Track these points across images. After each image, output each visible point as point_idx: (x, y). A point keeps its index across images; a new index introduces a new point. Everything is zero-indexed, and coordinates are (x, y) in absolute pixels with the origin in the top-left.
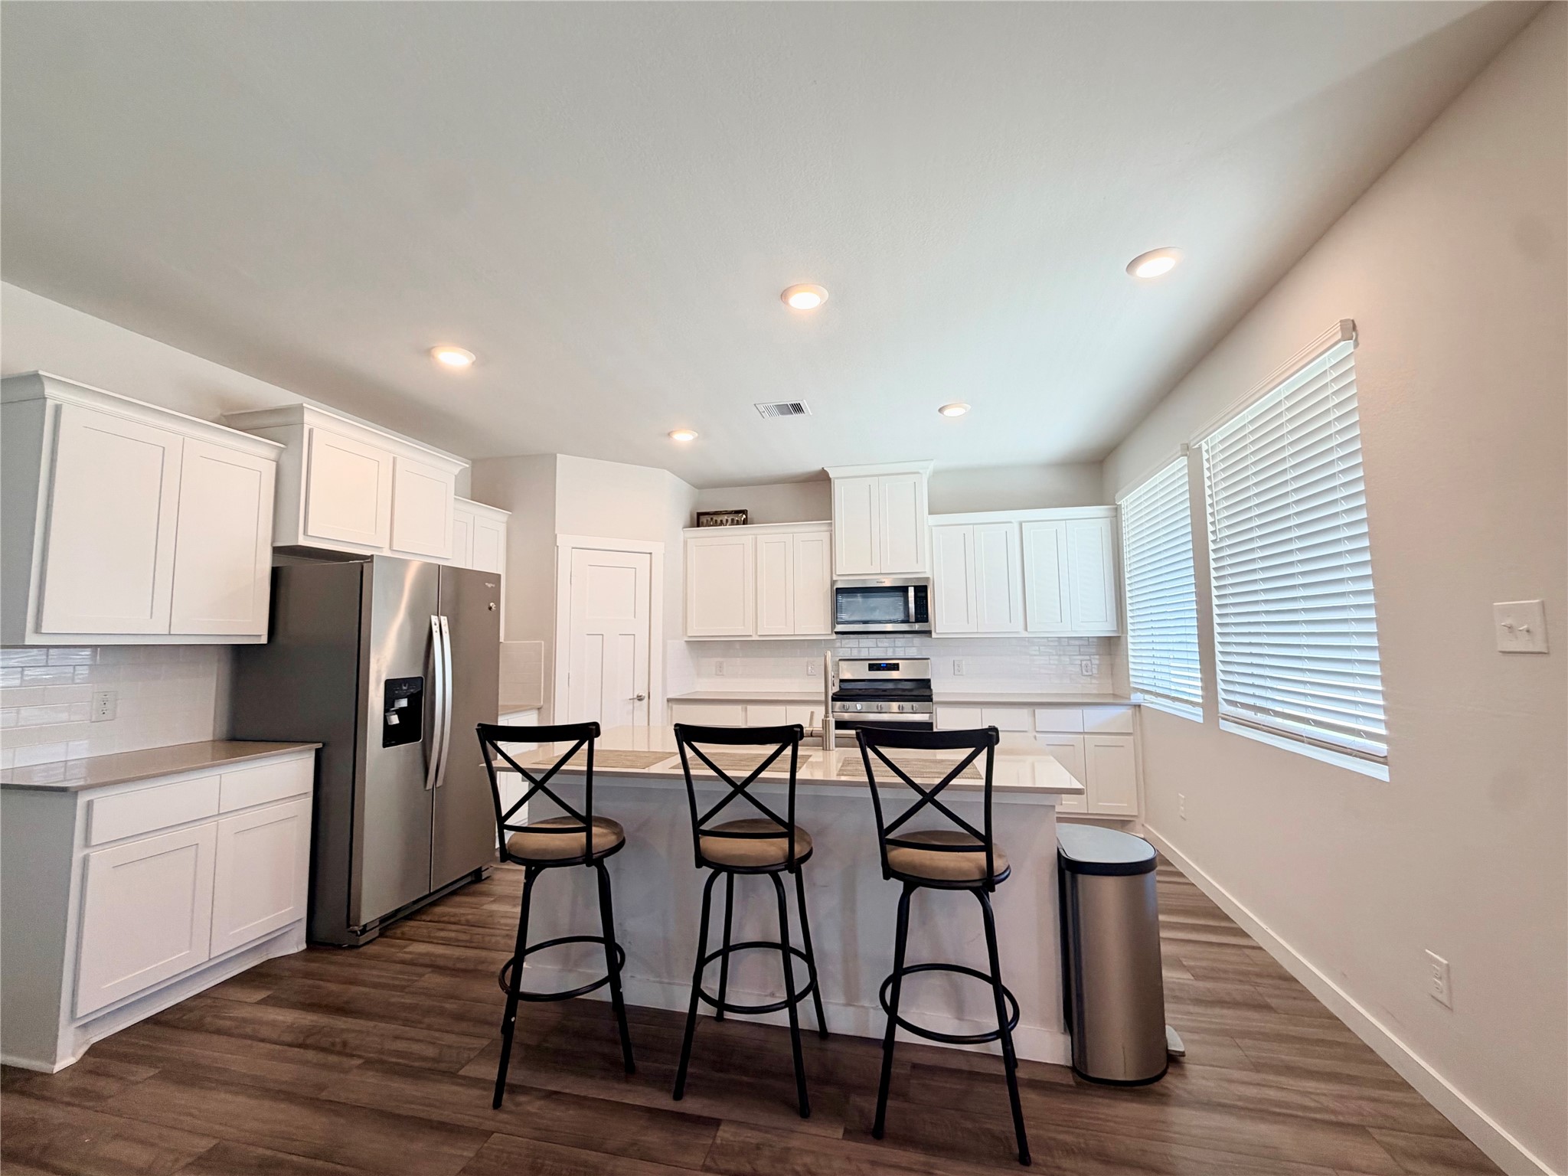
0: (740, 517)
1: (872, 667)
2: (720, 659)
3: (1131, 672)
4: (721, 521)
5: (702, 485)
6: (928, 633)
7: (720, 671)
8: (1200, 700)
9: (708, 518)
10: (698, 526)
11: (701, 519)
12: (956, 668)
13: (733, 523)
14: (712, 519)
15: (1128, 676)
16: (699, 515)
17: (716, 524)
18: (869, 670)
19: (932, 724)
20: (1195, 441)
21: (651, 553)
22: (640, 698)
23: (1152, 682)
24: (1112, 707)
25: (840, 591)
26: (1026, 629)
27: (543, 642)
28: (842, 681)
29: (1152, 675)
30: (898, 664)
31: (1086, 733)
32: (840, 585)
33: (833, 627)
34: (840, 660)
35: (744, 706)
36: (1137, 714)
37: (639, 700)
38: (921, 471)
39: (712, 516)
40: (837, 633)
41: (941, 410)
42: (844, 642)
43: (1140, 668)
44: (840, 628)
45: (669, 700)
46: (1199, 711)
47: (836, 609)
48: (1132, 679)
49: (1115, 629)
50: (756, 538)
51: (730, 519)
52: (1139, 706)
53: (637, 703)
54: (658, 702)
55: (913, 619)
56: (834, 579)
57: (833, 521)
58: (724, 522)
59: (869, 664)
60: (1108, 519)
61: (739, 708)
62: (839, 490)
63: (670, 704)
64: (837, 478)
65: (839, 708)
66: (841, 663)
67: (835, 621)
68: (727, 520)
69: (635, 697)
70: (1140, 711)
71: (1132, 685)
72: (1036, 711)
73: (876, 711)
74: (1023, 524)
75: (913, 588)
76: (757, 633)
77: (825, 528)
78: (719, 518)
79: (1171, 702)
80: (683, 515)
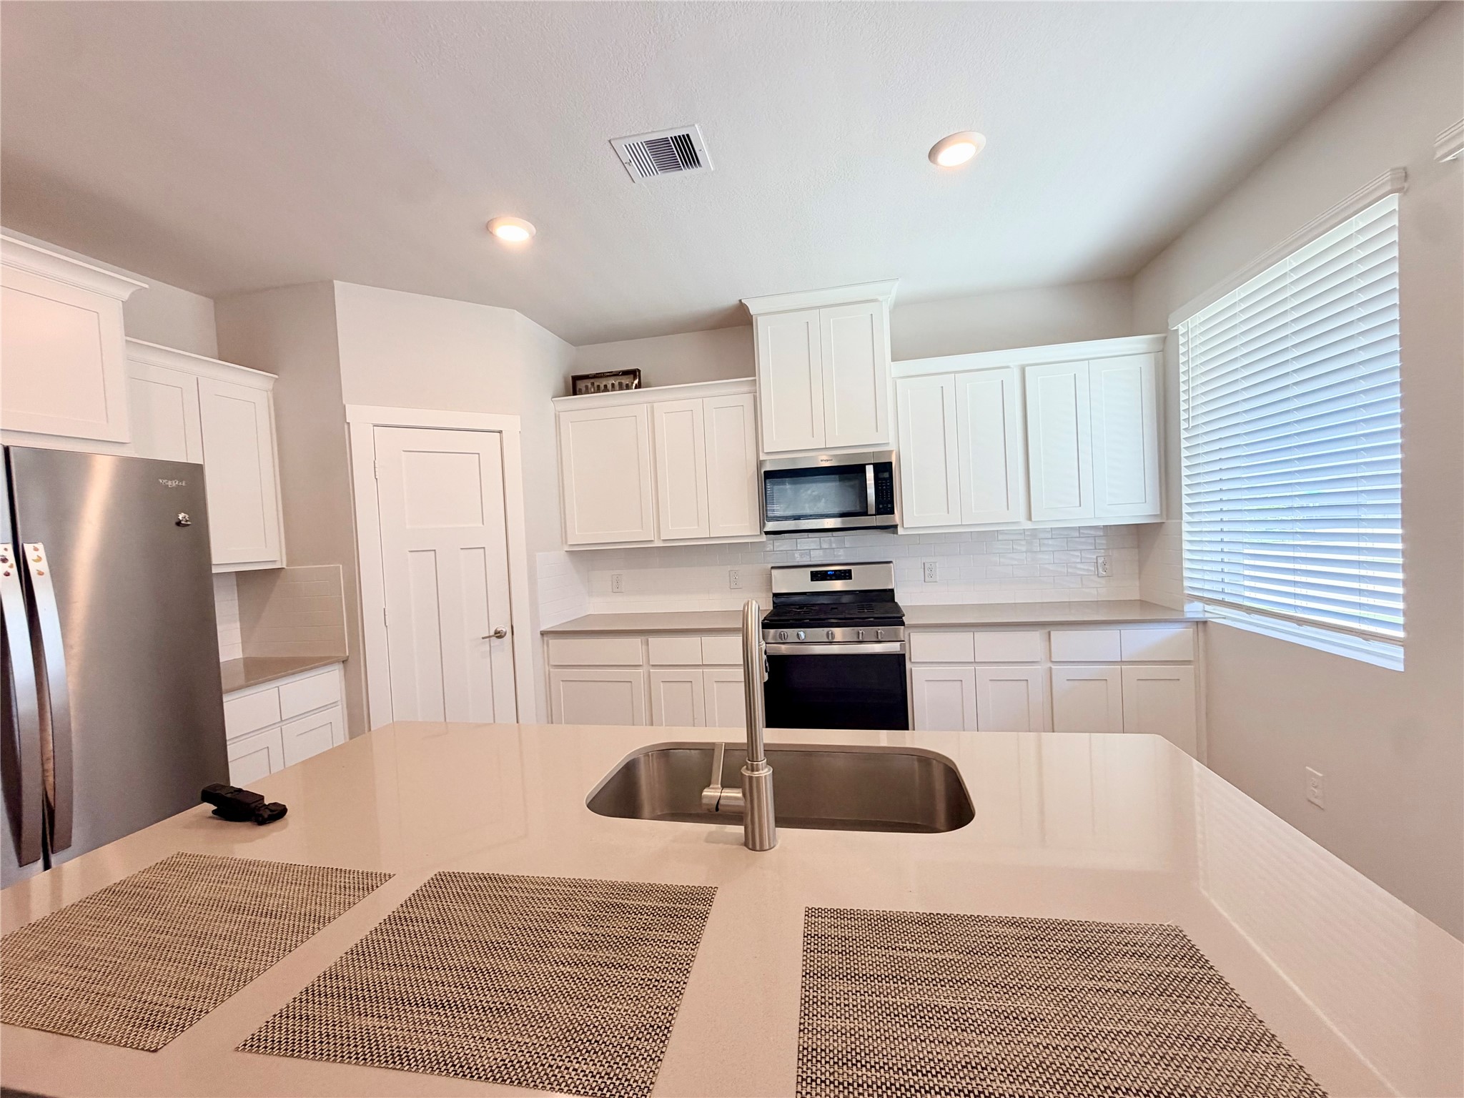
0: (631, 377)
1: (816, 576)
2: (618, 572)
3: (1186, 574)
4: (606, 386)
5: (578, 338)
6: (893, 528)
7: (617, 589)
8: (1400, 634)
9: (588, 383)
10: (575, 393)
11: (577, 385)
12: (927, 572)
13: (621, 388)
14: (593, 384)
15: (1181, 579)
16: (576, 379)
17: (598, 390)
18: (812, 580)
19: (904, 655)
20: (1446, 150)
21: (500, 432)
22: (499, 635)
23: (1219, 587)
24: (1156, 626)
25: (770, 475)
26: (1030, 518)
27: (341, 566)
28: (775, 595)
29: (1218, 577)
30: (850, 570)
31: (1124, 662)
32: (768, 468)
33: (762, 525)
34: (772, 568)
35: (644, 638)
36: (1201, 634)
37: (498, 637)
38: (880, 298)
39: (592, 381)
40: (767, 533)
41: (933, 153)
42: (777, 544)
43: (1199, 567)
44: (770, 526)
45: (543, 634)
46: (1399, 652)
47: (765, 500)
48: (1186, 583)
49: (1159, 513)
50: (653, 407)
51: (616, 384)
52: (1205, 623)
53: (495, 641)
54: (526, 638)
55: (872, 509)
56: (762, 458)
57: (757, 378)
58: (609, 387)
59: (812, 572)
60: (1153, 354)
61: (637, 641)
62: (765, 332)
63: (545, 639)
64: (760, 315)
65: (774, 637)
66: (775, 572)
67: (764, 517)
68: (613, 385)
69: (492, 633)
70: (1205, 631)
71: (1187, 592)
72: (1052, 632)
73: (827, 641)
74: (1027, 368)
75: (872, 466)
76: (659, 537)
77: (745, 388)
78: (602, 382)
79: (1295, 625)
80: (554, 377)
